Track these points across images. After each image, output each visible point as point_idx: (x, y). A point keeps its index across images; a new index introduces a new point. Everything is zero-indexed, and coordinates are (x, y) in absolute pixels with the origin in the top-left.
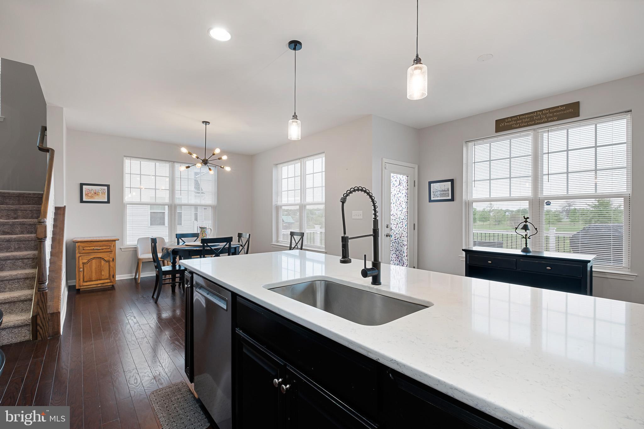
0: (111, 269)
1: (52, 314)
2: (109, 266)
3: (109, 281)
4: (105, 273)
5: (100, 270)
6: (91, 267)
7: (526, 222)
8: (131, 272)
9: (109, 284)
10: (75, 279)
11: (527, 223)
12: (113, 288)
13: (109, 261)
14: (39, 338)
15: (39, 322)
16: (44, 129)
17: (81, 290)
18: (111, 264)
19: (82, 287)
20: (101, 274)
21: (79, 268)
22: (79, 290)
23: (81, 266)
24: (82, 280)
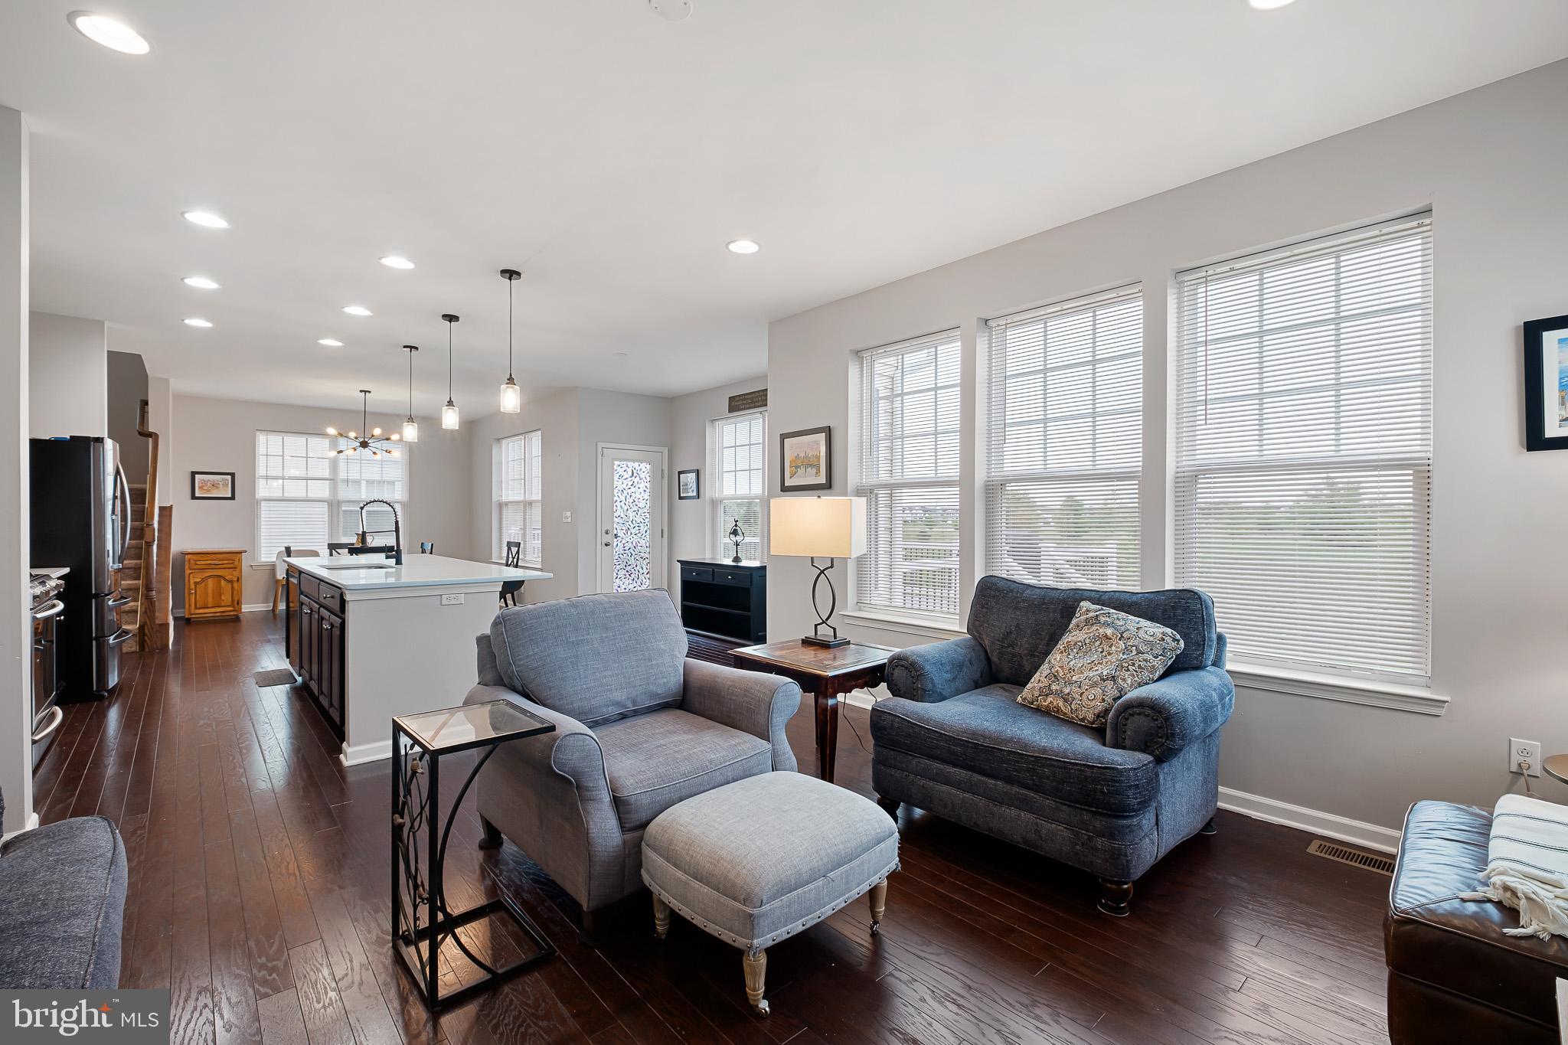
0: (235, 592)
1: (161, 625)
2: (233, 588)
3: (231, 609)
4: (226, 598)
5: (219, 593)
6: (206, 587)
7: (736, 525)
8: (266, 601)
9: (232, 613)
10: (184, 608)
11: (738, 528)
12: (236, 619)
13: (231, 582)
14: (147, 650)
15: (146, 631)
16: (145, 403)
17: (192, 620)
18: (236, 585)
19: (194, 616)
20: (221, 599)
21: (190, 590)
22: (189, 619)
23: (192, 586)
24: (193, 606)
